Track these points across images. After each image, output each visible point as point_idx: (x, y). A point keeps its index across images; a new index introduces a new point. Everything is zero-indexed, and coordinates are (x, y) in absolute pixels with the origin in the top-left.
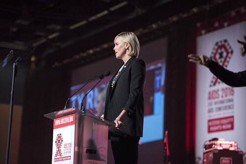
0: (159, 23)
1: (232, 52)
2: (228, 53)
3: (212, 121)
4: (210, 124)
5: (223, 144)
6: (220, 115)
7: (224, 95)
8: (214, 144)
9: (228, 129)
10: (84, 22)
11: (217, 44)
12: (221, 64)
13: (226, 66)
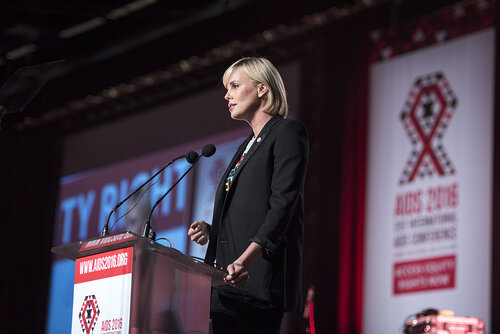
0: (282, 28)
1: (454, 103)
2: (444, 104)
3: (405, 267)
4: (400, 272)
5: (451, 324)
6: (423, 251)
7: (433, 205)
8: (430, 324)
9: (441, 287)
10: (96, 22)
11: (418, 82)
12: (427, 131)
13: (440, 136)
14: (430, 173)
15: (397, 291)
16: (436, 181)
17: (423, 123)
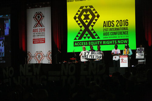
1: (44, 17)
2: (42, 17)
4: (34, 40)
7: (40, 31)
12: (39, 20)
13: (41, 21)
14: (40, 26)
15: (34, 43)
16: (41, 28)
17: (38, 19)
